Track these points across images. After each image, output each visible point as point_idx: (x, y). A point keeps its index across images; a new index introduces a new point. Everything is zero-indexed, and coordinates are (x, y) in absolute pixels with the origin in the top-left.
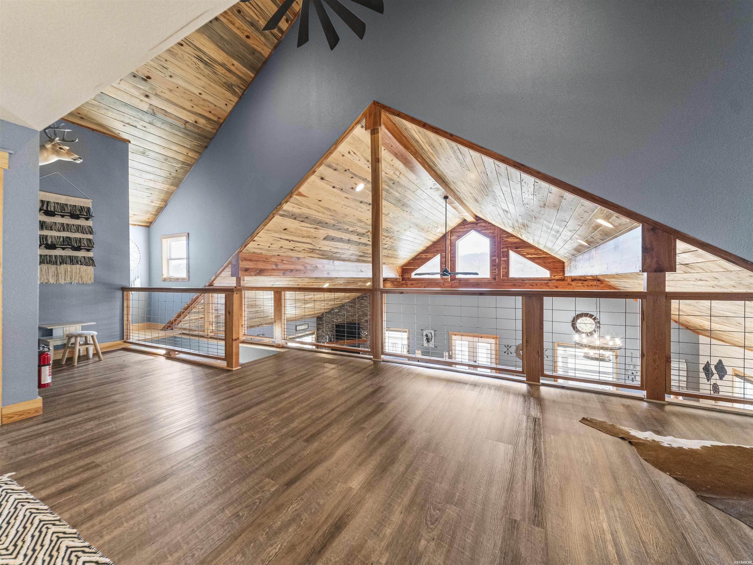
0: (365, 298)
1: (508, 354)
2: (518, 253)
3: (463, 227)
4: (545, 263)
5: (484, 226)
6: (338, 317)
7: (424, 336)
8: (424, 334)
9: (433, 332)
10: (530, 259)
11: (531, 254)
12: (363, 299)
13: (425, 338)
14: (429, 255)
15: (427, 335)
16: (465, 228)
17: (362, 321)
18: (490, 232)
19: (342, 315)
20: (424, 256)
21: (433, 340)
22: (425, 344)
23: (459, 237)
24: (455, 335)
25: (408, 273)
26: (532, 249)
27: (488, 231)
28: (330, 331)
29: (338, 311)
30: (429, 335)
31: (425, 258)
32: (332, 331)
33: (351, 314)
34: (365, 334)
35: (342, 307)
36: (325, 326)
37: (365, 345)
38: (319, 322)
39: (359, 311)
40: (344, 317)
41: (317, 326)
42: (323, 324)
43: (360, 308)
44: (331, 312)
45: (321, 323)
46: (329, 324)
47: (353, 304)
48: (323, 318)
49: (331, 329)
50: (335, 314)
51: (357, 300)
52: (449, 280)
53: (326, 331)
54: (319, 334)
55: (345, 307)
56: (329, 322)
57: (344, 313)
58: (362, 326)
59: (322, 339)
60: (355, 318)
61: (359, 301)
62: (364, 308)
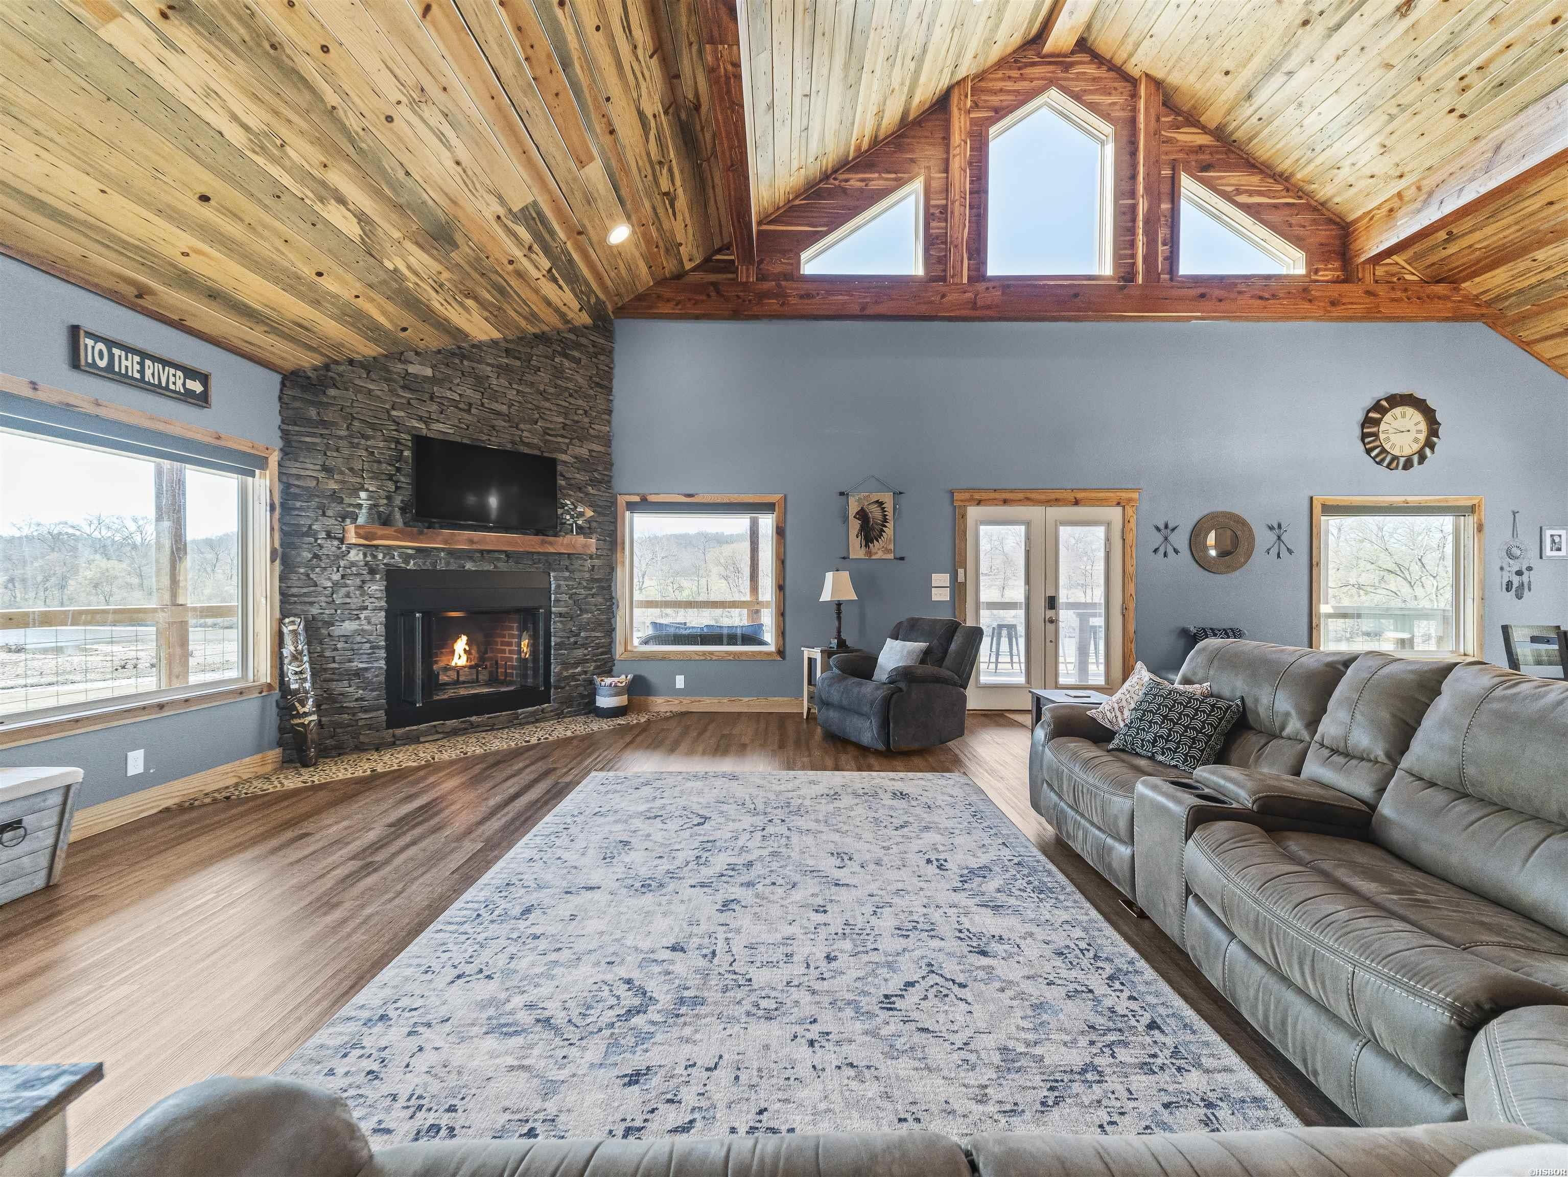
0: (576, 354)
1: (1165, 555)
2: (1209, 184)
3: (1015, 73)
4: (1291, 226)
5: (1094, 79)
6: (434, 407)
7: (851, 517)
8: (853, 509)
9: (888, 499)
10: (1247, 208)
11: (1251, 193)
12: (566, 356)
13: (855, 525)
14: (877, 181)
15: (862, 515)
16: (1022, 78)
17: (563, 457)
18: (1114, 104)
19: (455, 404)
20: (854, 181)
21: (889, 531)
22: (857, 551)
23: (1000, 113)
24: (979, 503)
25: (784, 253)
26: (1253, 174)
27: (1108, 100)
28: (376, 476)
29: (429, 372)
30: (875, 513)
31: (861, 191)
32: (390, 478)
33: (504, 409)
34: (581, 514)
35: (457, 361)
36: (340, 438)
37: (577, 575)
38: (297, 404)
39: (547, 405)
40: (466, 416)
41: (285, 427)
42: (334, 424)
43: (552, 390)
44: (388, 371)
45: (313, 413)
46: (373, 437)
47: (518, 363)
48: (332, 392)
49: (384, 466)
50: (413, 386)
51: (535, 351)
52: (965, 281)
53: (351, 469)
54: (299, 477)
55: (475, 365)
56: (373, 427)
57: (468, 391)
58: (563, 483)
59: (324, 514)
60: (525, 434)
61: (546, 357)
62: (571, 400)
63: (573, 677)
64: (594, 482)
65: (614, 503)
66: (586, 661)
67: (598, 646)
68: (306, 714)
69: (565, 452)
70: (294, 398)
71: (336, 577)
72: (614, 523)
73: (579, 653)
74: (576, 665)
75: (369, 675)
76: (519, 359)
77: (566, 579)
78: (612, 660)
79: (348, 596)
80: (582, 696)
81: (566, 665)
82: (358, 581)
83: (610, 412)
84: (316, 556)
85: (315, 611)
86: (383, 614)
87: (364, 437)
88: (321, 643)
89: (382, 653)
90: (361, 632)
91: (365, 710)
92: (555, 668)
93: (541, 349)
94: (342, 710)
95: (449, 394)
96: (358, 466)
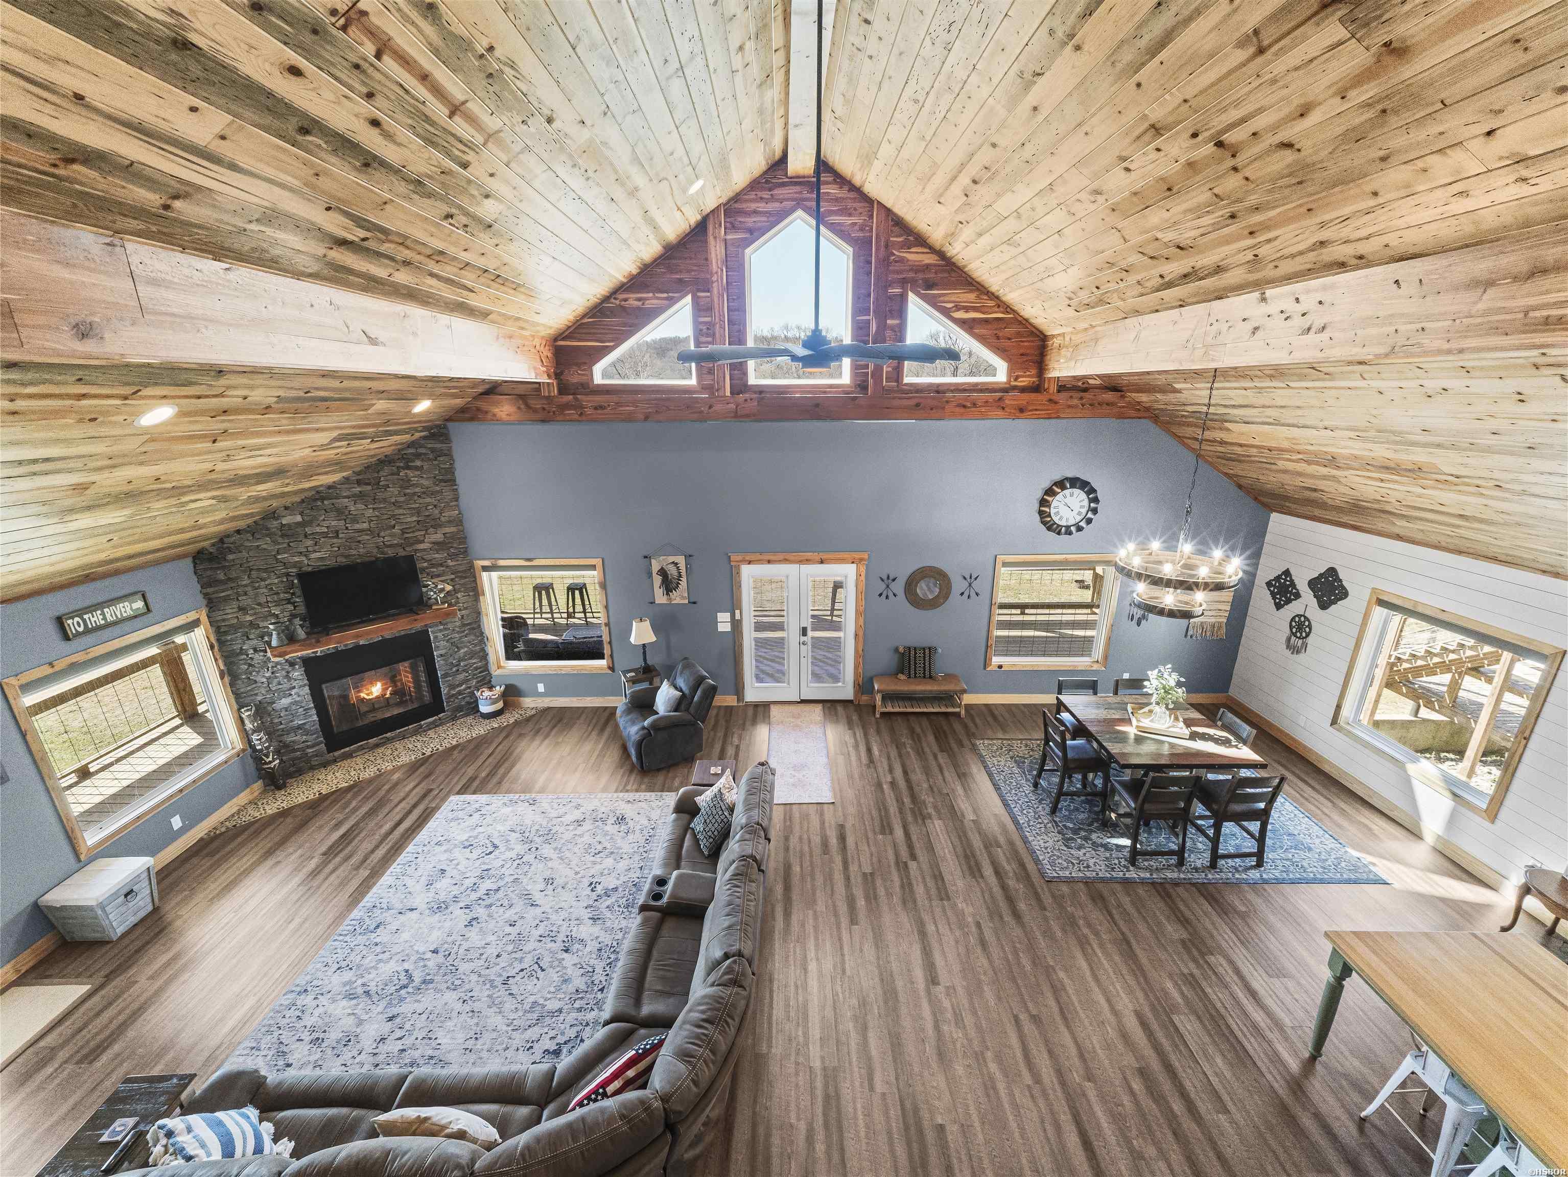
0: (418, 463)
1: (887, 597)
2: (933, 302)
3: (766, 195)
4: (998, 338)
5: (837, 200)
6: (309, 543)
7: (654, 574)
8: (655, 566)
9: (681, 560)
10: (962, 323)
11: (967, 309)
12: (408, 468)
13: (657, 580)
14: (652, 300)
15: (663, 572)
16: (773, 199)
17: (421, 546)
18: (854, 224)
19: (325, 535)
20: (632, 299)
21: (684, 583)
22: (660, 597)
23: (755, 234)
24: (750, 563)
25: (579, 365)
26: (971, 291)
27: (848, 220)
28: (278, 603)
29: (299, 518)
30: (672, 571)
31: (638, 308)
32: (289, 601)
33: (365, 526)
34: (442, 590)
35: (319, 503)
36: (246, 586)
37: (449, 626)
38: (209, 573)
39: (401, 511)
40: (335, 541)
41: (205, 591)
42: (237, 578)
43: (402, 499)
44: (268, 529)
45: (221, 576)
46: (269, 578)
47: (369, 488)
48: (230, 557)
49: (282, 595)
50: (289, 533)
51: (381, 473)
52: (728, 393)
53: (259, 604)
54: (224, 620)
55: (334, 501)
56: (265, 570)
57: (333, 523)
58: (425, 564)
59: (248, 639)
60: (387, 539)
61: (392, 474)
62: (421, 501)
63: (460, 693)
64: (452, 557)
65: (471, 567)
66: (469, 680)
67: (476, 669)
68: (270, 762)
69: (423, 542)
70: (205, 570)
71: (268, 675)
72: (475, 581)
73: (461, 677)
74: (460, 685)
75: (307, 727)
76: (368, 484)
77: (441, 631)
78: (490, 674)
79: (279, 684)
80: (469, 703)
81: (452, 687)
82: (284, 673)
83: (457, 499)
84: (250, 665)
85: (259, 698)
86: (307, 688)
87: (263, 580)
88: (269, 715)
89: (314, 711)
90: (295, 703)
91: (308, 747)
92: (444, 690)
93: (386, 470)
94: (295, 751)
95: (318, 530)
96: (263, 600)
